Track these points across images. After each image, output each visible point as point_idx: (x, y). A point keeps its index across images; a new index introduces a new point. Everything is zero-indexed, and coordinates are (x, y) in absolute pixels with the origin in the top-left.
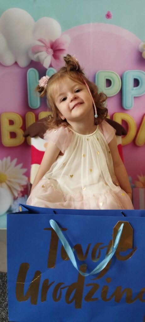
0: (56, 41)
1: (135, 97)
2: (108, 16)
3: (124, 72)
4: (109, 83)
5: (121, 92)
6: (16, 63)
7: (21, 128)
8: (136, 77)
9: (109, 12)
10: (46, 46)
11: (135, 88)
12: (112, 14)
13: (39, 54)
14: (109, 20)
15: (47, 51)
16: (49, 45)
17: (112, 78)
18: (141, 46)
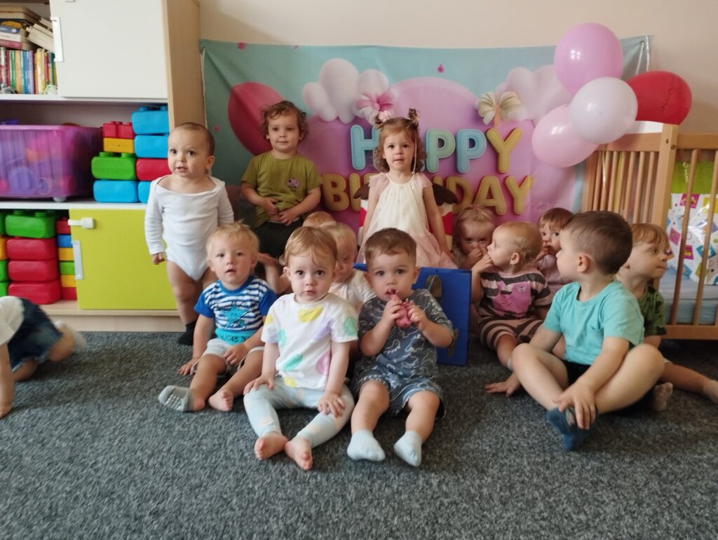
0: (383, 95)
1: (471, 159)
2: (440, 69)
3: (458, 131)
4: (441, 143)
5: (455, 153)
6: (338, 118)
7: (345, 191)
8: (471, 137)
9: (441, 65)
10: (371, 101)
11: (471, 149)
12: (445, 67)
13: (363, 109)
14: (441, 74)
15: (373, 106)
16: (375, 99)
17: (445, 137)
18: (477, 103)
